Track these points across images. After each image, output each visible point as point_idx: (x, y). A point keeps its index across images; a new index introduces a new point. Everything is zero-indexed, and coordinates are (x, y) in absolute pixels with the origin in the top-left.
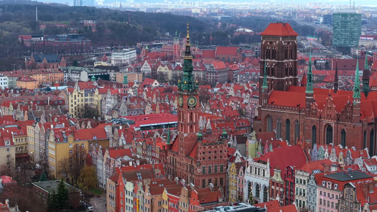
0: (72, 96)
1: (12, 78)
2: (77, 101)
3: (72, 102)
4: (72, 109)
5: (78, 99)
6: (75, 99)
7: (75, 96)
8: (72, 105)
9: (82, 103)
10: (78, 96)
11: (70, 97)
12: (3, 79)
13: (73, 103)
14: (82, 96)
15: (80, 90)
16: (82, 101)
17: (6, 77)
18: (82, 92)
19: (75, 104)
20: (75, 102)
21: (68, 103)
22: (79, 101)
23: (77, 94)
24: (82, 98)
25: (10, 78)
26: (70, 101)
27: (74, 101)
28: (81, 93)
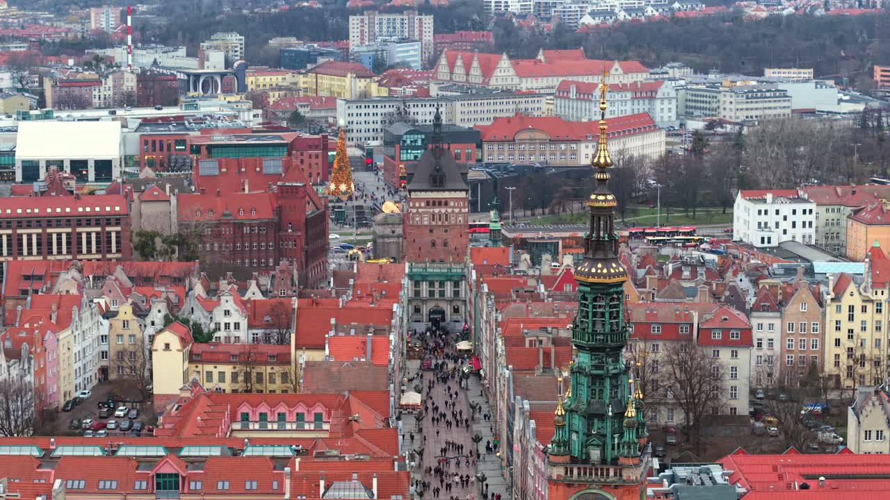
0: (839, 309)
1: (836, 207)
2: (856, 326)
3: (838, 329)
4: (837, 356)
5: (863, 322)
6: (851, 318)
7: (851, 308)
8: (838, 342)
9: (877, 335)
10: (864, 309)
11: (831, 309)
12: (799, 212)
13: (843, 335)
14: (879, 311)
15: (872, 287)
16: (878, 329)
17: (813, 206)
18: (879, 296)
19: (850, 337)
20: (851, 331)
21: (824, 333)
22: (864, 329)
23: (857, 302)
24: (878, 317)
25: (830, 208)
26: (830, 327)
27: (846, 325)
28: (874, 298)
